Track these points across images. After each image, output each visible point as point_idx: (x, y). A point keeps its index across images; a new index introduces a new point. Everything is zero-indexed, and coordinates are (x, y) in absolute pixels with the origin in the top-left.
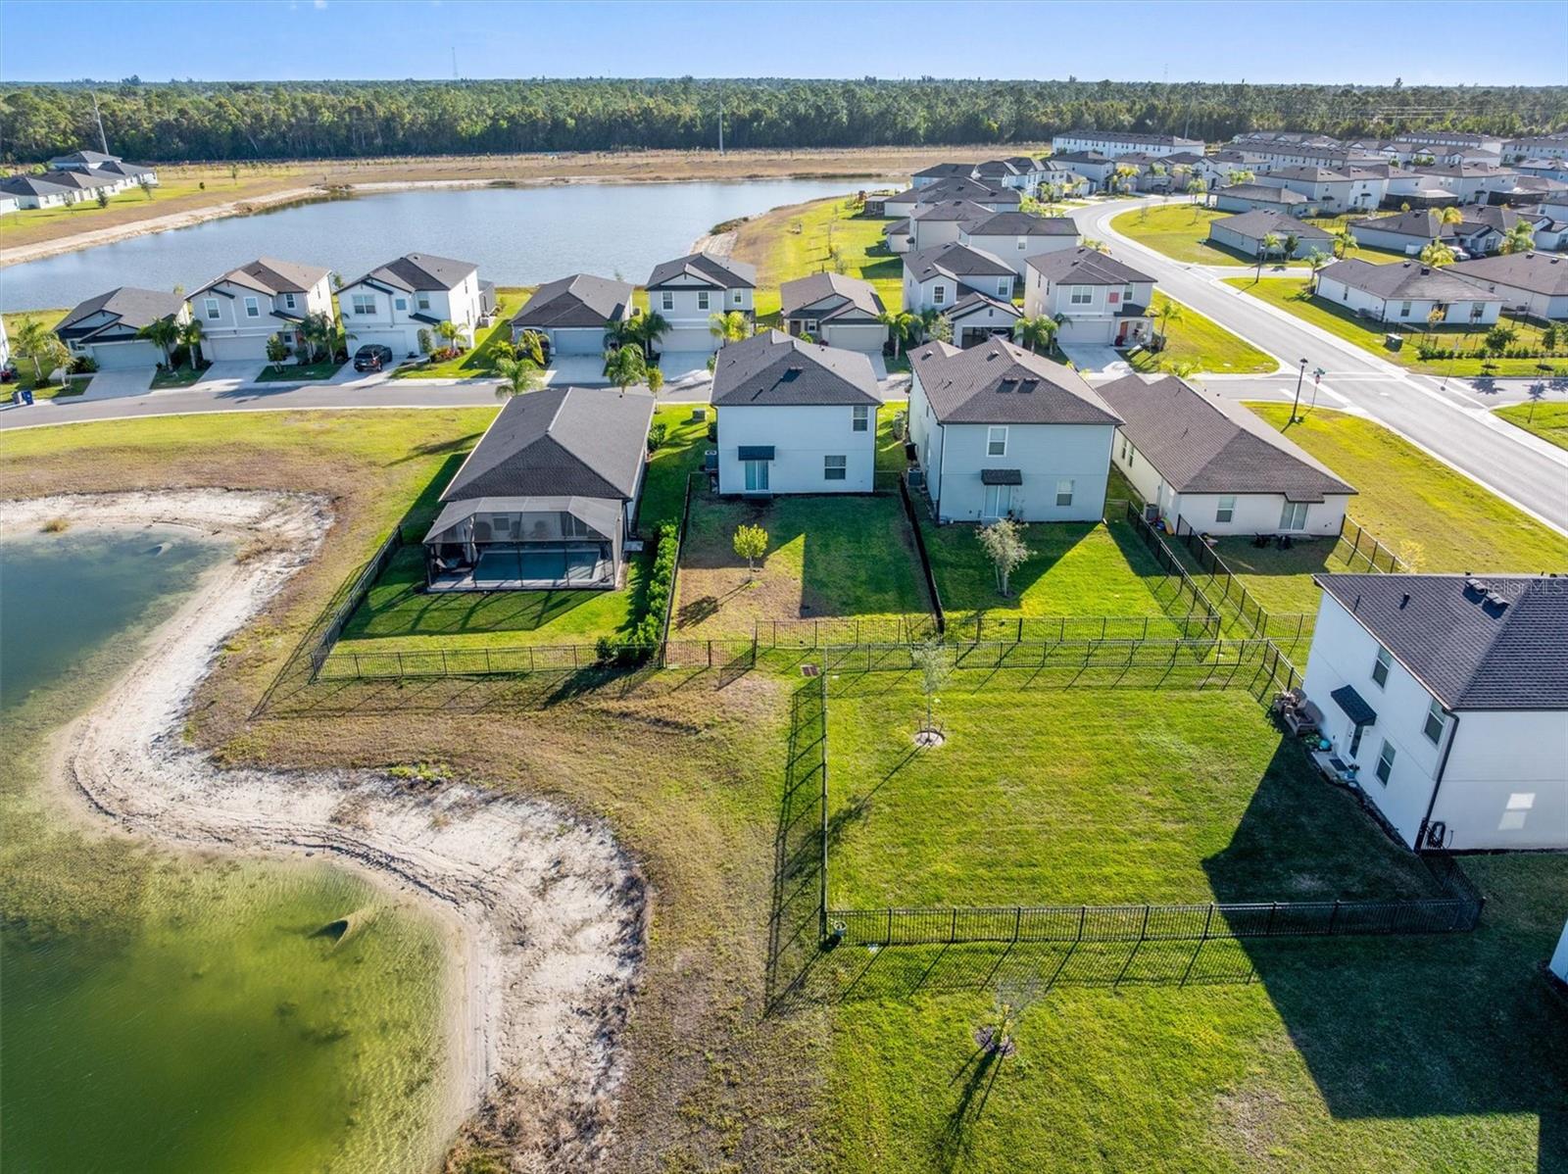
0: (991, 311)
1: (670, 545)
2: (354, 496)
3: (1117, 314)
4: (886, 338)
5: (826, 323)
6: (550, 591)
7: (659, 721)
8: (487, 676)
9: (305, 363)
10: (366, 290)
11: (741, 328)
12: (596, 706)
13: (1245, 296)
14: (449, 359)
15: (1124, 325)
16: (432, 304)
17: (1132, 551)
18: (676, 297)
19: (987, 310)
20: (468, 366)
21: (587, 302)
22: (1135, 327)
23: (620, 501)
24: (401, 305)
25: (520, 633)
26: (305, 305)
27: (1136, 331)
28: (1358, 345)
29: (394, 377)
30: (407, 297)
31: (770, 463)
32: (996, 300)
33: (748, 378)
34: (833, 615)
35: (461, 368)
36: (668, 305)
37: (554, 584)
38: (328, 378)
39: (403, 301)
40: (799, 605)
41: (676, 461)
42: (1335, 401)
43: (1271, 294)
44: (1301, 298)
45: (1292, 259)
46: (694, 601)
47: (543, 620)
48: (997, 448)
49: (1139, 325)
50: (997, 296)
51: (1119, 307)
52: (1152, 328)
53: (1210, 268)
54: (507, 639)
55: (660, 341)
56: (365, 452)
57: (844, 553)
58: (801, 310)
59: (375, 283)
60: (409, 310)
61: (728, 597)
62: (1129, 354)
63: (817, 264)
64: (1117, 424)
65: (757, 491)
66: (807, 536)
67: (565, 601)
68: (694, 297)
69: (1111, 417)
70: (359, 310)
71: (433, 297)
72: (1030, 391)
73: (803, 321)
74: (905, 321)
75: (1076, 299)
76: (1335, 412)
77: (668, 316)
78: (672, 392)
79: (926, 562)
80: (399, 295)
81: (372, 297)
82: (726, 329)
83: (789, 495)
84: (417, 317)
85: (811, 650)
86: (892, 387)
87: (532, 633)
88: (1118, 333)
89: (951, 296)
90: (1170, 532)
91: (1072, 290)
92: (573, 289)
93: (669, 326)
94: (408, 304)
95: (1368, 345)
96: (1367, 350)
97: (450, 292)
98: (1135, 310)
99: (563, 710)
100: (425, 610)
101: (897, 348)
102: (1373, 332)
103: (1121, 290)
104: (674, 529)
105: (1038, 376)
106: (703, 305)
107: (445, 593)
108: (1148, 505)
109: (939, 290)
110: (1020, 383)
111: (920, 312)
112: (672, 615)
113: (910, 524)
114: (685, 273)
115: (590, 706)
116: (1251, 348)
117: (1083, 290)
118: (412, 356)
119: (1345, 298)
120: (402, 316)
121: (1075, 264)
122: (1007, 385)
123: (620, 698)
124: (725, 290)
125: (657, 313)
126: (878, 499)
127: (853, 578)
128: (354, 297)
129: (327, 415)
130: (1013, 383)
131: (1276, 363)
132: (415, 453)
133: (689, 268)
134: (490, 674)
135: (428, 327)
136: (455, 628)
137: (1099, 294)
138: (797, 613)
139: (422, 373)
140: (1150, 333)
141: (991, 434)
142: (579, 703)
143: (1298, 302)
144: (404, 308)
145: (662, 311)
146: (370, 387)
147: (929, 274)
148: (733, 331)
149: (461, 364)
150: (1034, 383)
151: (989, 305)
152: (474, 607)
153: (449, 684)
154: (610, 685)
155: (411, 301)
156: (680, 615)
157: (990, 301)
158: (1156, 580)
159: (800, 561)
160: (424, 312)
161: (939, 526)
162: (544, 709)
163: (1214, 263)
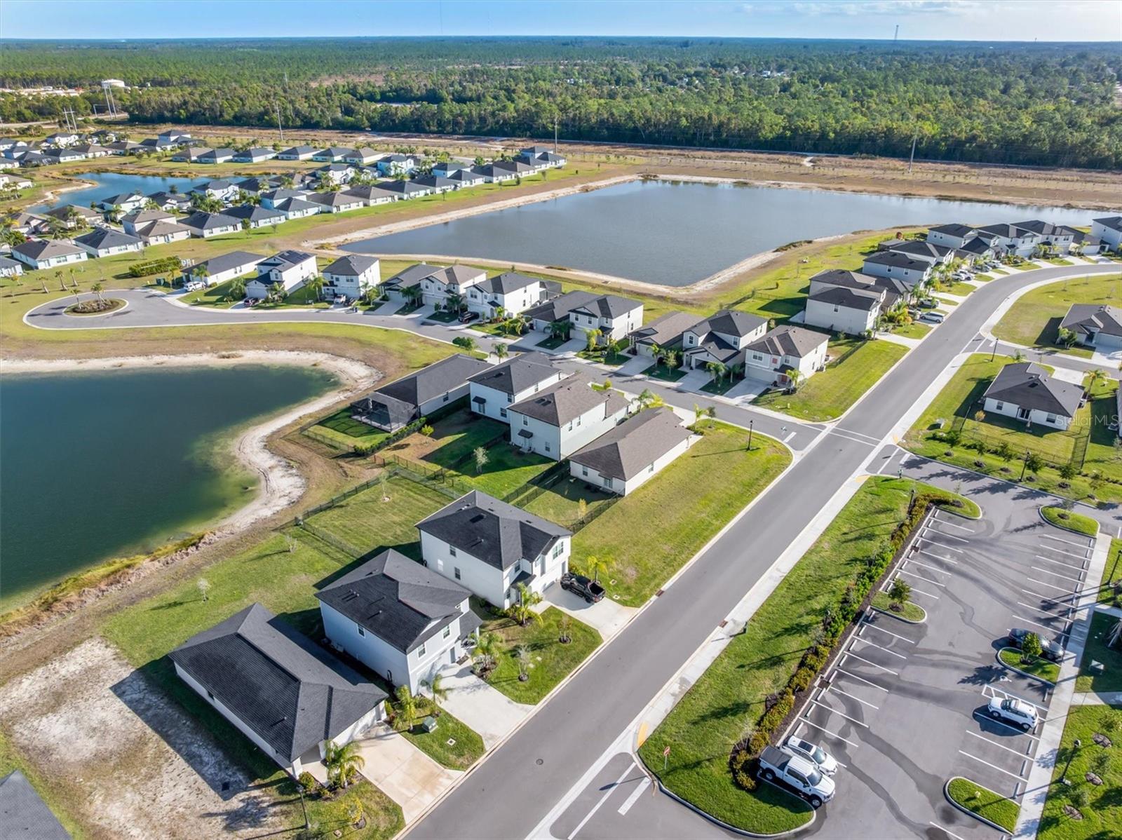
0: (708, 354)
3: (775, 370)
8: (331, 446)
9: (450, 313)
10: (475, 289)
14: (497, 322)
16: (498, 298)
18: (580, 316)
19: (706, 353)
20: (498, 328)
21: (555, 310)
23: (414, 406)
24: (486, 297)
26: (458, 290)
30: (490, 295)
36: (577, 319)
38: (448, 322)
40: (425, 455)
46: (404, 444)
48: (525, 423)
51: (778, 366)
54: (347, 438)
55: (571, 334)
58: (638, 332)
59: (478, 287)
60: (489, 300)
61: (413, 446)
65: (481, 413)
68: (586, 318)
70: (472, 297)
71: (499, 295)
72: (545, 405)
75: (755, 357)
77: (576, 323)
80: (486, 293)
81: (476, 292)
83: (489, 418)
84: (492, 303)
91: (753, 352)
97: (506, 295)
103: (779, 358)
105: (554, 400)
106: (590, 322)
109: (691, 338)
110: (545, 401)
114: (584, 307)
117: (758, 354)
118: (485, 319)
120: (486, 301)
124: (598, 318)
128: (471, 292)
131: (836, 417)
135: (495, 308)
139: (479, 328)
141: (523, 417)
145: (574, 321)
148: (595, 338)
150: (550, 402)
151: (706, 351)
153: (322, 445)
155: (490, 297)
156: (394, 446)
157: (710, 349)
159: (450, 441)
160: (495, 301)
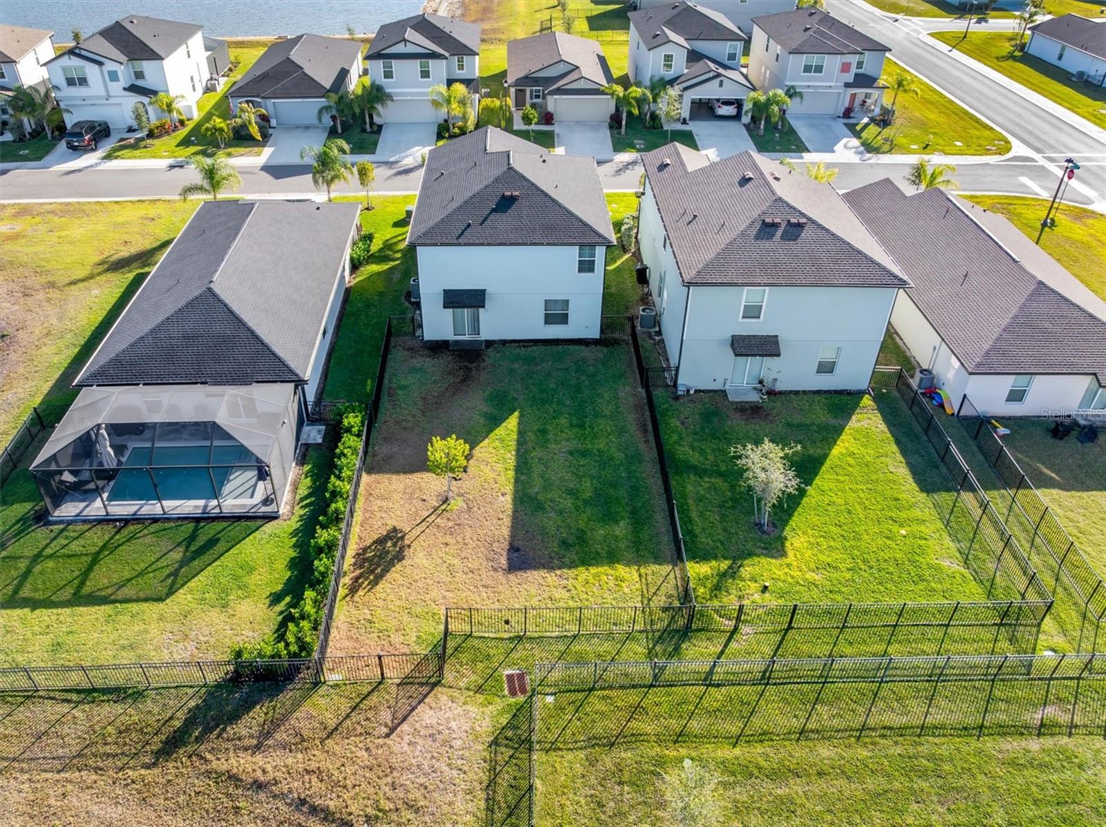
0: (721, 82)
1: (351, 444)
2: (21, 335)
3: (847, 85)
4: (613, 110)
5: (552, 93)
6: (197, 520)
7: (303, 802)
8: (89, 694)
9: (21, 139)
10: (75, 62)
11: (462, 102)
12: (222, 766)
13: (956, 54)
14: (167, 133)
15: (853, 96)
16: (146, 74)
17: (910, 445)
18: (396, 65)
19: (717, 81)
20: (185, 142)
21: (306, 71)
22: (862, 97)
23: (292, 385)
24: (114, 76)
25: (145, 606)
26: (16, 77)
27: (865, 102)
28: (1084, 117)
29: (108, 157)
30: (120, 69)
31: (481, 310)
32: (726, 67)
33: (454, 206)
34: (550, 567)
35: (177, 146)
36: (388, 75)
37: (206, 506)
38: (39, 159)
39: (116, 72)
40: (506, 545)
41: (380, 286)
42: (1080, 194)
43: (981, 50)
44: (1011, 57)
45: (994, 9)
46: (376, 537)
47: (179, 581)
48: (752, 312)
49: (868, 96)
50: (726, 62)
51: (850, 78)
52: (882, 99)
53: (915, 19)
54: (127, 618)
55: (379, 115)
56: (49, 266)
57: (566, 446)
58: (526, 77)
59: (83, 53)
60: (123, 82)
61: (419, 529)
62: (858, 128)
63: (545, 11)
64: (901, 284)
65: (466, 338)
66: (521, 416)
67: (212, 542)
68: (416, 65)
69: (896, 277)
70: (71, 82)
71: (147, 66)
72: (795, 238)
73: (528, 90)
74: (634, 95)
75: (807, 69)
76: (1085, 210)
77: (390, 86)
78: (389, 178)
79: (665, 463)
80: (110, 66)
81: (82, 68)
82: (449, 102)
83: (504, 343)
84: (133, 89)
85: (520, 638)
86: (619, 172)
87: (161, 605)
88: (846, 104)
89: (680, 65)
90: (949, 411)
91: (804, 59)
92: (296, 55)
93: (390, 97)
94: (121, 77)
95: (1095, 116)
96: (1095, 123)
97: (164, 62)
98: (864, 80)
99: (178, 768)
100: (37, 558)
101: (624, 122)
102: (1095, 100)
103: (854, 59)
104: (358, 420)
105: (804, 215)
106: (425, 74)
107: (69, 523)
108: (922, 371)
109: (668, 58)
110: (783, 226)
111: (648, 84)
112: (346, 567)
113: (643, 391)
114: (405, 40)
115: (215, 764)
116: (978, 121)
117: (815, 60)
118: (131, 130)
119: (1060, 57)
120: (116, 88)
121: (807, 29)
122: (767, 229)
123: (258, 748)
124: (446, 58)
125: (377, 83)
126: (605, 350)
127: (573, 493)
128: (64, 69)
129: (23, 212)
130: (774, 225)
131: (1007, 142)
132: (100, 269)
133: (410, 34)
134: (95, 690)
135: (146, 100)
136: (67, 593)
137: (832, 63)
138: (503, 561)
139: (137, 153)
140: (878, 105)
141: (746, 296)
142: (201, 758)
143: (1010, 62)
144: (118, 80)
145: (382, 81)
146: (79, 171)
147: (659, 40)
148: (454, 105)
149: (178, 140)
150: (800, 226)
151: (719, 75)
152: (98, 553)
153: (38, 709)
154: (246, 719)
155: (124, 73)
156: (356, 565)
157: (721, 71)
158: (945, 498)
159: (511, 459)
160: (140, 83)
161: (677, 398)
162: (154, 765)
163: (918, 14)
